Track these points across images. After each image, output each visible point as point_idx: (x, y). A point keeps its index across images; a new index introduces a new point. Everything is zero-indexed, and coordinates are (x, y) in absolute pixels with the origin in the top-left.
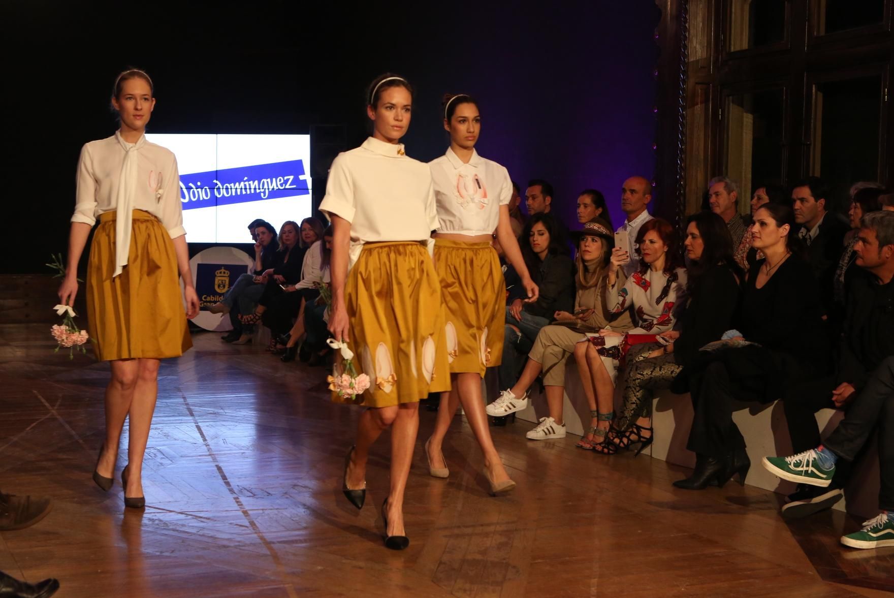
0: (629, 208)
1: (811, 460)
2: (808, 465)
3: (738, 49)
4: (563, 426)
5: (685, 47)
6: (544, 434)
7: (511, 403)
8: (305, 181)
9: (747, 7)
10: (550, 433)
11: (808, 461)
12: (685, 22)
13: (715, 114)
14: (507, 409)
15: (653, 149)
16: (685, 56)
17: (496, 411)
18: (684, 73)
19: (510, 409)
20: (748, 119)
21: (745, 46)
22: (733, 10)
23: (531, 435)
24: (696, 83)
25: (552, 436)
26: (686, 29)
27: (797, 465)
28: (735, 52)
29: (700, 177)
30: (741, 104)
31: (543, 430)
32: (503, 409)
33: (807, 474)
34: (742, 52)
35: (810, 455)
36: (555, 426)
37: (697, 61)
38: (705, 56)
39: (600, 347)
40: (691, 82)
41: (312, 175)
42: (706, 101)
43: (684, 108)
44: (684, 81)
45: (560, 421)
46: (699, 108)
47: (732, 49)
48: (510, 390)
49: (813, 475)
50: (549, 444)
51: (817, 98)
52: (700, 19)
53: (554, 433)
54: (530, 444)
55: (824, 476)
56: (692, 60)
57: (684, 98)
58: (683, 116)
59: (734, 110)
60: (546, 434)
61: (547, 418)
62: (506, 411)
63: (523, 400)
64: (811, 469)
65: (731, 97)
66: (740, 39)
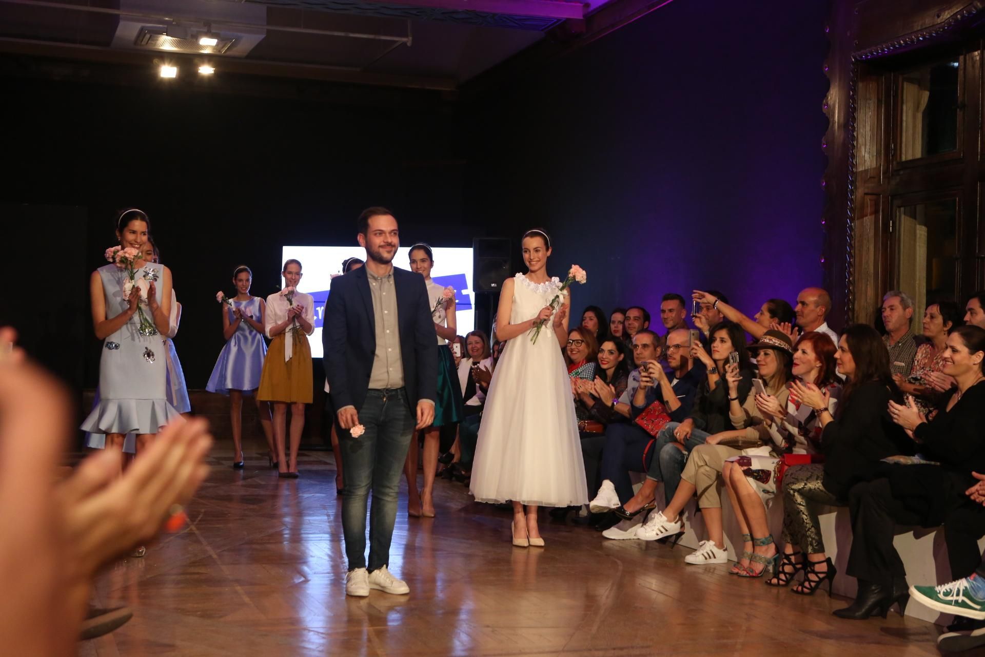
1: (962, 589)
2: (958, 594)
3: (910, 158)
4: (724, 550)
5: (853, 156)
6: (704, 558)
7: (663, 527)
8: (467, 296)
9: (920, 116)
10: (710, 557)
11: (959, 590)
12: (853, 130)
13: (886, 225)
14: (659, 533)
15: (821, 262)
16: (853, 166)
17: (647, 535)
18: (853, 183)
19: (662, 532)
20: (922, 232)
21: (918, 155)
22: (904, 118)
23: (690, 559)
24: (866, 194)
25: (713, 561)
26: (853, 138)
27: (947, 593)
28: (907, 162)
29: (870, 292)
30: (913, 216)
31: (703, 554)
32: (654, 533)
33: (956, 604)
34: (914, 161)
35: (963, 583)
36: (715, 550)
37: (866, 171)
38: (874, 165)
39: (746, 468)
40: (860, 192)
41: (474, 290)
42: (876, 212)
43: (852, 220)
44: (852, 192)
45: (720, 545)
46: (868, 220)
47: (904, 159)
48: (662, 513)
49: (964, 605)
50: (708, 569)
52: (868, 128)
53: (715, 557)
54: (689, 569)
55: (978, 607)
56: (861, 169)
57: (852, 210)
58: (851, 227)
59: (905, 222)
60: (706, 558)
61: (706, 542)
62: (657, 535)
63: (676, 523)
64: (961, 598)
65: (902, 209)
66: (913, 148)
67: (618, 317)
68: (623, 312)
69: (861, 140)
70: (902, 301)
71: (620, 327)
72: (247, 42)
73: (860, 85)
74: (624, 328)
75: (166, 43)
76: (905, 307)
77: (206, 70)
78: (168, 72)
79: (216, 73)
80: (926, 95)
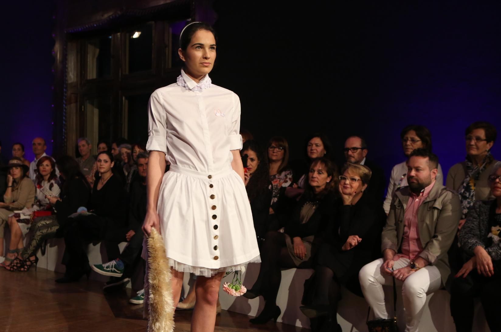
0: (37, 152)
2: (112, 267)
3: (91, 78)
5: (66, 76)
9: (95, 60)
11: (112, 266)
12: (66, 64)
13: (81, 108)
15: (52, 124)
16: (66, 80)
18: (66, 88)
20: (96, 111)
21: (95, 77)
22: (88, 60)
24: (72, 93)
26: (66, 68)
27: (107, 267)
28: (89, 80)
29: (74, 137)
30: (93, 104)
33: (112, 271)
34: (93, 80)
35: (114, 263)
37: (72, 83)
38: (75, 80)
39: (18, 219)
40: (69, 93)
42: (76, 102)
43: (66, 105)
44: (66, 92)
46: (73, 105)
47: (88, 78)
49: (114, 272)
51: (125, 102)
52: (73, 64)
55: (119, 272)
56: (70, 82)
57: (66, 100)
58: (65, 109)
59: (89, 107)
64: (113, 269)
65: (88, 101)
66: (92, 74)
69: (69, 69)
70: (88, 142)
73: (69, 44)
76: (88, 145)
80: (98, 51)
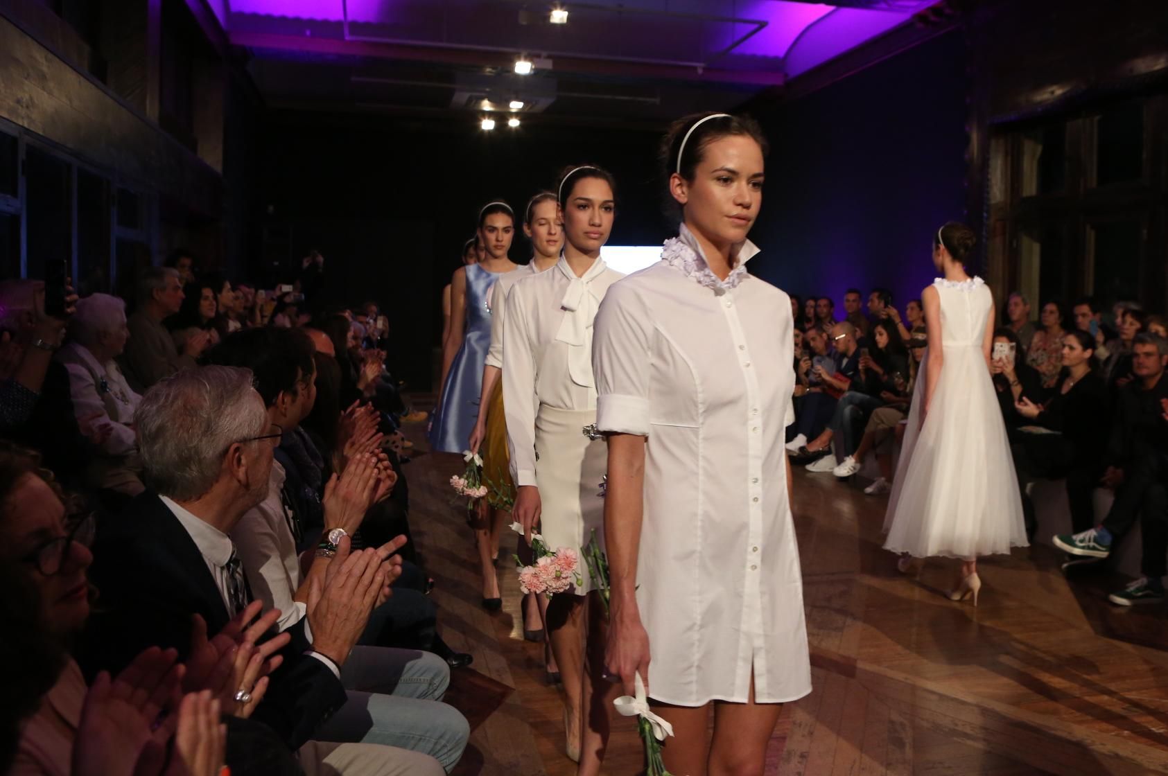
1: (1092, 537)
2: (1089, 541)
3: (1028, 194)
5: (988, 193)
7: (851, 467)
9: (1035, 164)
10: (882, 489)
11: (1090, 539)
13: (1011, 243)
16: (988, 200)
17: (841, 472)
18: (987, 212)
19: (851, 471)
20: (1036, 248)
21: (1034, 193)
23: (868, 490)
24: (997, 220)
26: (988, 180)
27: (1082, 541)
28: (1026, 197)
30: (1031, 236)
31: (877, 487)
32: (846, 471)
33: (1089, 548)
34: (1030, 198)
35: (1092, 533)
37: (997, 204)
38: (1003, 199)
40: (992, 219)
42: (1004, 234)
43: (987, 239)
44: (987, 219)
46: (998, 240)
47: (1024, 195)
48: (851, 456)
49: (1094, 548)
51: (1090, 234)
52: (999, 172)
55: (1104, 549)
56: (993, 202)
57: (987, 232)
59: (1025, 241)
60: (879, 490)
62: (848, 472)
64: (1092, 544)
65: (1023, 231)
66: (1030, 187)
67: (811, 303)
68: (816, 300)
69: (993, 181)
70: (1023, 300)
71: (812, 311)
72: (543, 103)
73: (993, 142)
74: (815, 311)
75: (486, 106)
76: (1025, 304)
77: (514, 123)
78: (488, 125)
79: (521, 125)
80: (1039, 149)
